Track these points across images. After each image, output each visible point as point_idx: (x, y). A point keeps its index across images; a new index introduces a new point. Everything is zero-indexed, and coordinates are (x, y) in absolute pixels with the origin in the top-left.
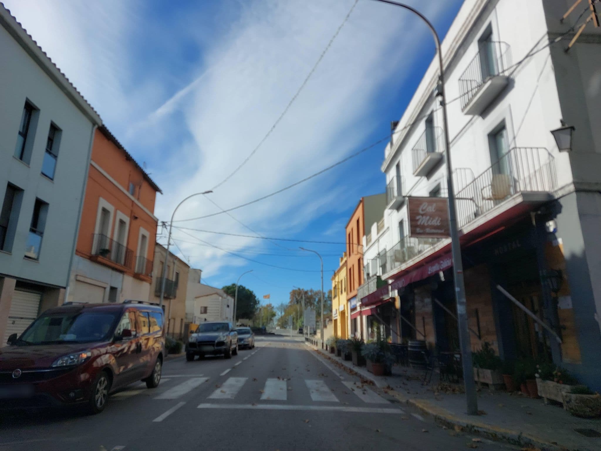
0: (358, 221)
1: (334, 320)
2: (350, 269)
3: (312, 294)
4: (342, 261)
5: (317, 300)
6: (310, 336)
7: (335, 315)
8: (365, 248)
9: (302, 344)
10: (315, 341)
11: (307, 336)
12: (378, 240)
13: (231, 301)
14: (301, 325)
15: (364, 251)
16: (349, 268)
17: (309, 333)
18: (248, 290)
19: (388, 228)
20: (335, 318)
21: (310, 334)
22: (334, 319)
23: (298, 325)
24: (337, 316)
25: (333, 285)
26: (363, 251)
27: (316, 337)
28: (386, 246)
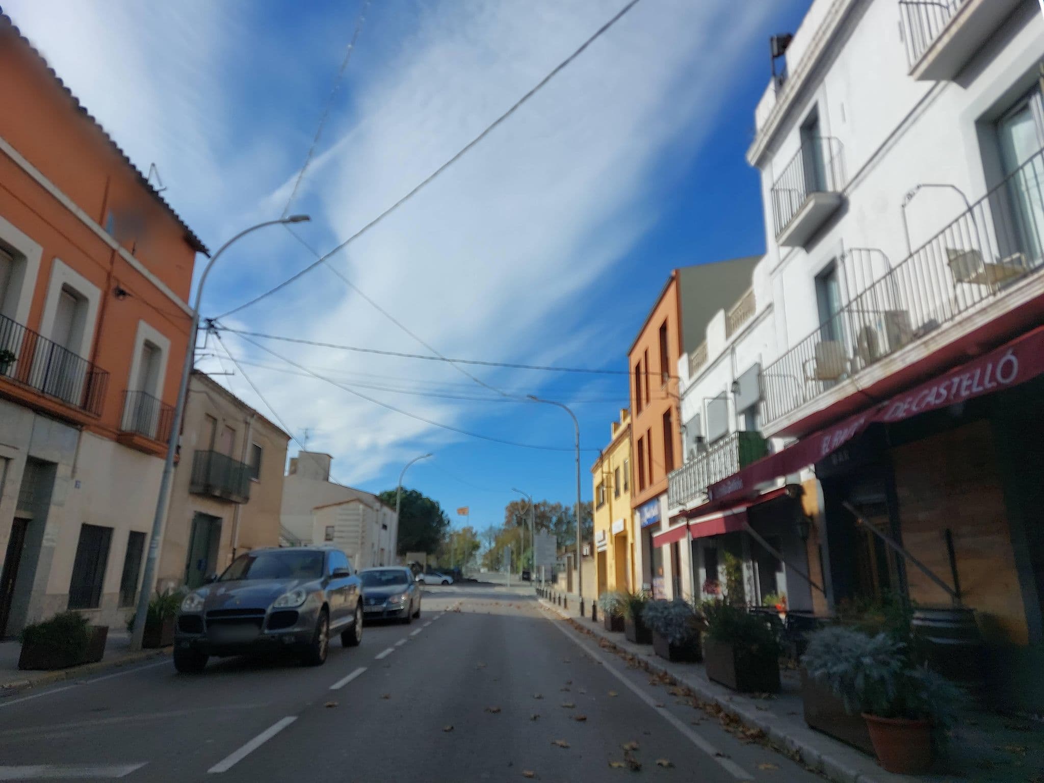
0: (663, 329)
1: (598, 553)
2: (640, 442)
3: (547, 509)
4: (616, 429)
5: (554, 519)
6: (545, 586)
7: (599, 542)
8: (685, 382)
9: (532, 603)
10: (559, 598)
11: (540, 585)
12: (732, 349)
13: (392, 517)
14: (526, 565)
15: (682, 390)
16: (636, 438)
17: (543, 578)
18: (428, 500)
19: (770, 306)
20: (600, 550)
21: (546, 581)
22: (597, 550)
23: (521, 564)
24: (605, 545)
25: (597, 480)
26: (678, 392)
27: (556, 586)
28: (760, 356)
